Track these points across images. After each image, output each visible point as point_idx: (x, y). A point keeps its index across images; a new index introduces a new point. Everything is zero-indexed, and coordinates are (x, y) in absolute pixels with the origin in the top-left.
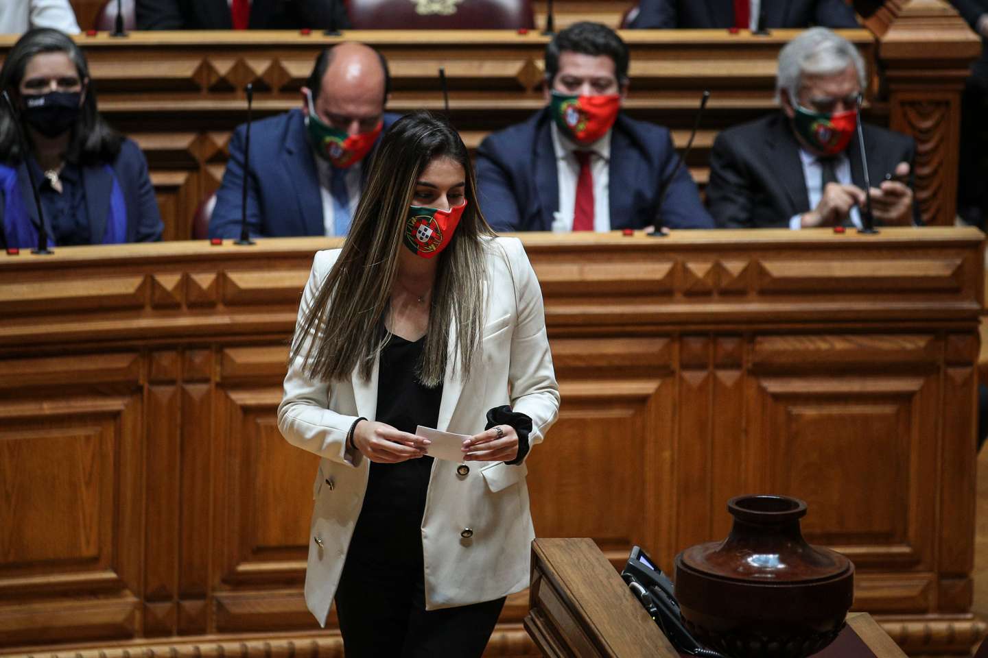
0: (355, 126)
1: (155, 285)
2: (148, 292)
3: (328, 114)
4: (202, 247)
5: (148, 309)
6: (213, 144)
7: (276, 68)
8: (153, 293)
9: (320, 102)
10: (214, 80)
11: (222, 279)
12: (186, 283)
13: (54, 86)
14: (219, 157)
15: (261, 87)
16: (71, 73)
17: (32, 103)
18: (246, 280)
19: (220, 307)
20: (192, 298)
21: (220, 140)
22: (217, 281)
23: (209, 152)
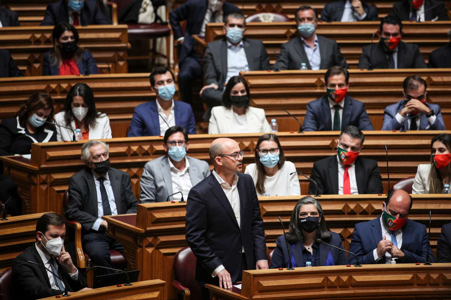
0: (398, 215)
1: (328, 280)
2: (326, 282)
3: (390, 210)
4: (344, 267)
5: (326, 288)
6: (349, 232)
7: (370, 206)
8: (327, 283)
9: (388, 206)
10: (349, 211)
11: (350, 278)
12: (338, 279)
13: (309, 215)
14: (351, 236)
15: (364, 213)
16: (315, 210)
17: (302, 221)
18: (359, 278)
19: (350, 288)
20: (341, 285)
21: (351, 230)
22: (349, 278)
23: (348, 235)
